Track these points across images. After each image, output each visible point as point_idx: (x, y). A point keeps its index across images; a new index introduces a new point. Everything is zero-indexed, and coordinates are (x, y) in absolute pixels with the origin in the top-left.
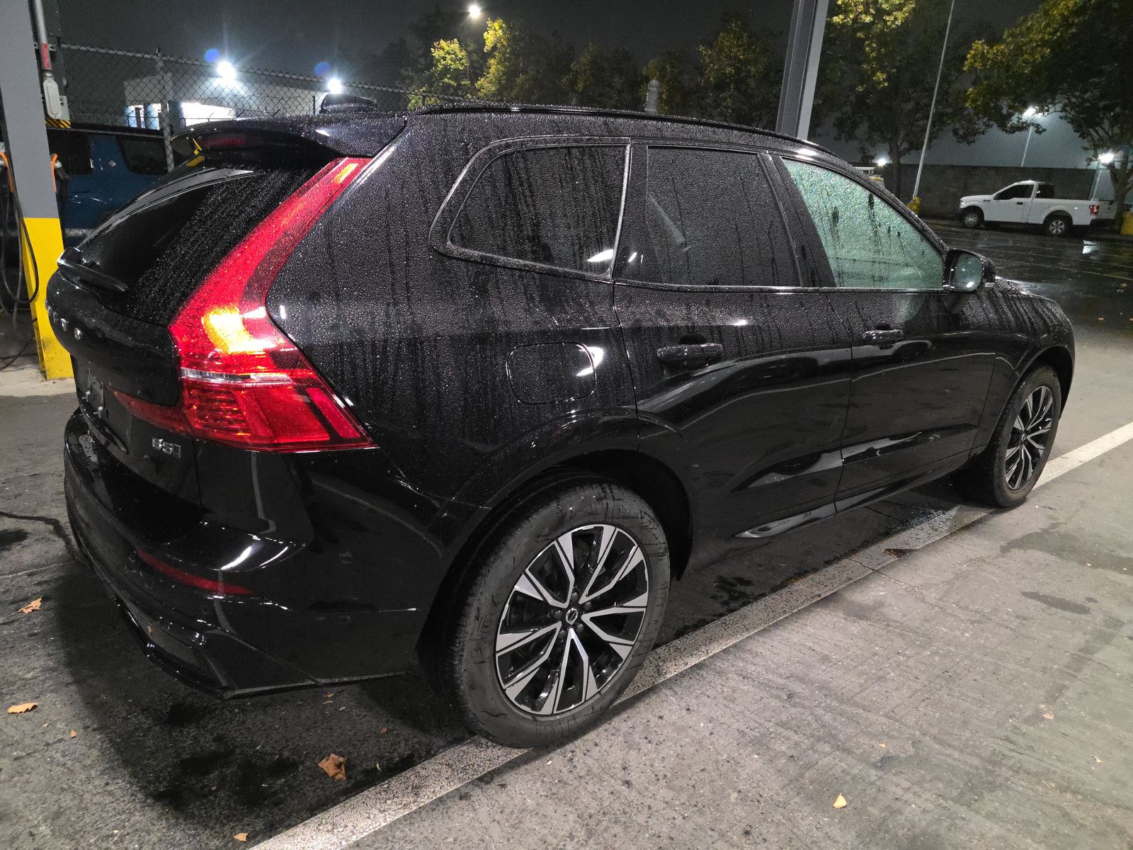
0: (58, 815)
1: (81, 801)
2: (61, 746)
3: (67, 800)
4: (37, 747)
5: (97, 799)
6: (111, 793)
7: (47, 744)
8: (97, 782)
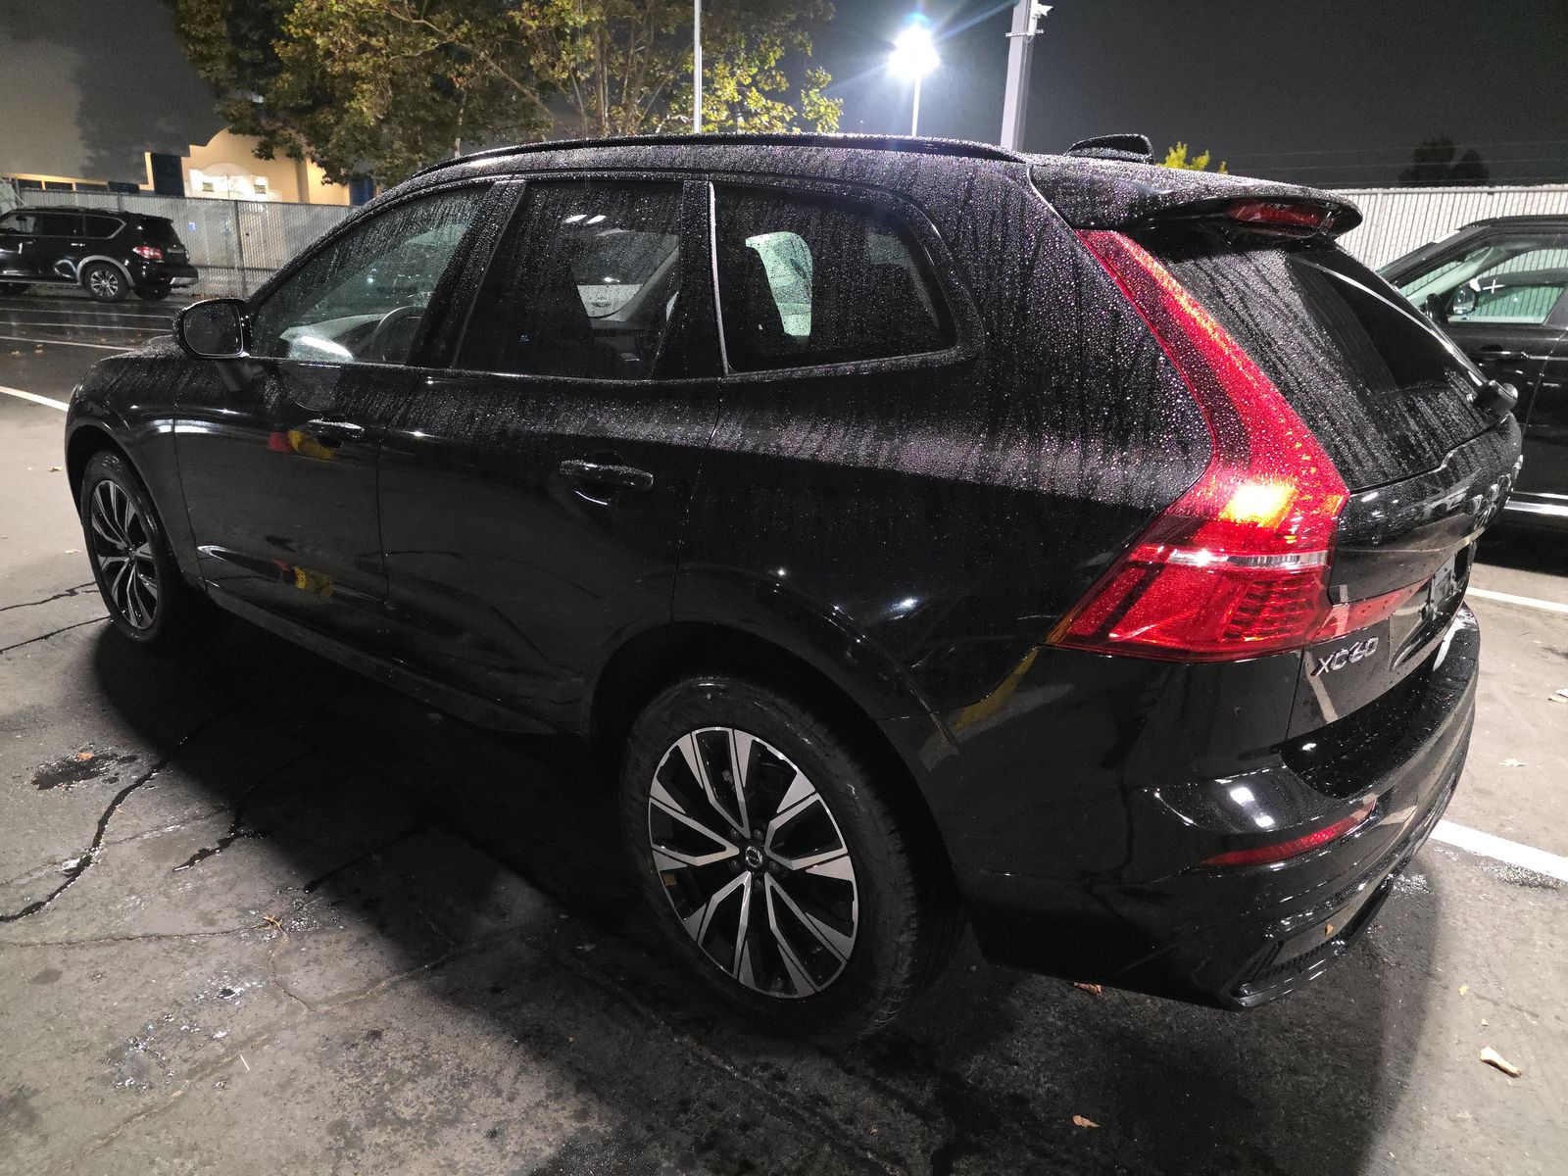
0: (1522, 941)
1: (1495, 936)
2: (1483, 993)
3: (1507, 945)
4: (1508, 1010)
5: (1479, 926)
6: (1465, 921)
7: (1496, 1004)
8: (1471, 937)
